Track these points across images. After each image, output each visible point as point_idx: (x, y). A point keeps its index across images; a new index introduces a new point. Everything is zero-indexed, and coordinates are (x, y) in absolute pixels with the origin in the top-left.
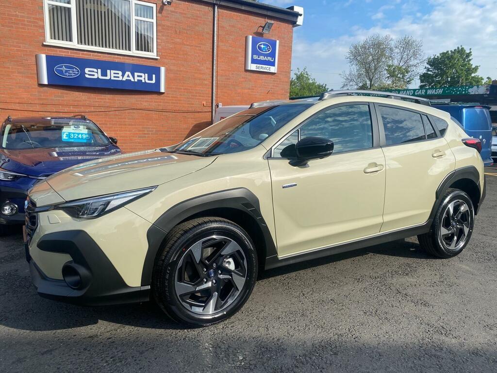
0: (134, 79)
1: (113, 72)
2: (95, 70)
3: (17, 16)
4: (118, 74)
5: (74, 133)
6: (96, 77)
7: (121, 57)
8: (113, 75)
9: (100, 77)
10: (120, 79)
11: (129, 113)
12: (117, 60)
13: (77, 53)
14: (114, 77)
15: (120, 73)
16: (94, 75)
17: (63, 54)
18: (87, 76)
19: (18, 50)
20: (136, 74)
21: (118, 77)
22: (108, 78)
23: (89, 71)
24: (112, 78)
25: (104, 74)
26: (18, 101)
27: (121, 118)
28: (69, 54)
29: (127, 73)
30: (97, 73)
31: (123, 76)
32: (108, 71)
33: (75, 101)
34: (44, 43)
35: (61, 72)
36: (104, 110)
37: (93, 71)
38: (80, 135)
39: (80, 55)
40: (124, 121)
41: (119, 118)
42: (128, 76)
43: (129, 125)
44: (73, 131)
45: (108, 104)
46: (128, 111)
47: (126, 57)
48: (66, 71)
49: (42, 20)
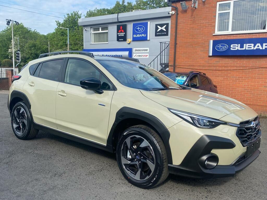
0: (262, 48)
1: (247, 45)
2: (237, 45)
3: (203, 23)
4: (251, 46)
5: (180, 80)
6: (236, 49)
7: (257, 35)
8: (247, 47)
9: (239, 49)
10: (252, 48)
11: (258, 70)
12: (254, 37)
13: (230, 37)
14: (248, 48)
15: (253, 45)
16: (235, 48)
17: (223, 38)
18: (232, 49)
19: (202, 40)
20: (264, 44)
21: (251, 48)
22: (244, 49)
23: (233, 46)
24: (247, 49)
25: (242, 47)
26: (199, 65)
27: (253, 74)
28: (226, 38)
29: (257, 44)
30: (238, 46)
31: (254, 46)
32: (245, 45)
33: (226, 64)
34: (213, 34)
35: (218, 48)
36: (241, 69)
37: (235, 46)
38: (183, 81)
39: (232, 38)
40: (255, 76)
41: (251, 74)
42: (258, 46)
43: (258, 78)
44: (180, 79)
45: (244, 65)
46: (258, 69)
47: (261, 34)
48: (221, 48)
49: (215, 22)
